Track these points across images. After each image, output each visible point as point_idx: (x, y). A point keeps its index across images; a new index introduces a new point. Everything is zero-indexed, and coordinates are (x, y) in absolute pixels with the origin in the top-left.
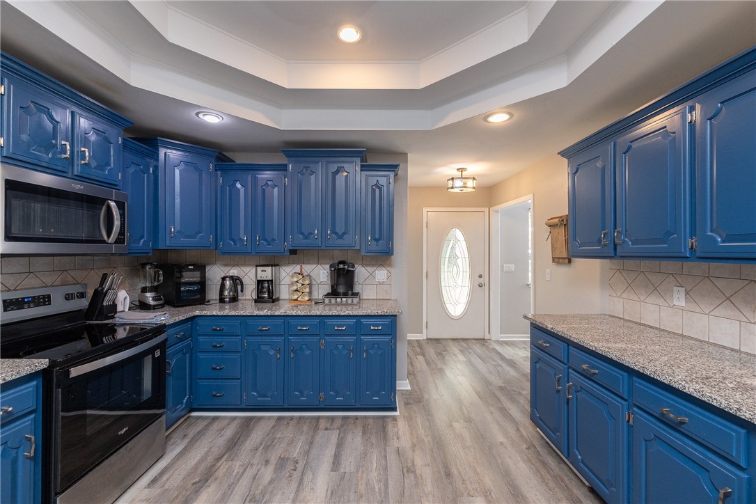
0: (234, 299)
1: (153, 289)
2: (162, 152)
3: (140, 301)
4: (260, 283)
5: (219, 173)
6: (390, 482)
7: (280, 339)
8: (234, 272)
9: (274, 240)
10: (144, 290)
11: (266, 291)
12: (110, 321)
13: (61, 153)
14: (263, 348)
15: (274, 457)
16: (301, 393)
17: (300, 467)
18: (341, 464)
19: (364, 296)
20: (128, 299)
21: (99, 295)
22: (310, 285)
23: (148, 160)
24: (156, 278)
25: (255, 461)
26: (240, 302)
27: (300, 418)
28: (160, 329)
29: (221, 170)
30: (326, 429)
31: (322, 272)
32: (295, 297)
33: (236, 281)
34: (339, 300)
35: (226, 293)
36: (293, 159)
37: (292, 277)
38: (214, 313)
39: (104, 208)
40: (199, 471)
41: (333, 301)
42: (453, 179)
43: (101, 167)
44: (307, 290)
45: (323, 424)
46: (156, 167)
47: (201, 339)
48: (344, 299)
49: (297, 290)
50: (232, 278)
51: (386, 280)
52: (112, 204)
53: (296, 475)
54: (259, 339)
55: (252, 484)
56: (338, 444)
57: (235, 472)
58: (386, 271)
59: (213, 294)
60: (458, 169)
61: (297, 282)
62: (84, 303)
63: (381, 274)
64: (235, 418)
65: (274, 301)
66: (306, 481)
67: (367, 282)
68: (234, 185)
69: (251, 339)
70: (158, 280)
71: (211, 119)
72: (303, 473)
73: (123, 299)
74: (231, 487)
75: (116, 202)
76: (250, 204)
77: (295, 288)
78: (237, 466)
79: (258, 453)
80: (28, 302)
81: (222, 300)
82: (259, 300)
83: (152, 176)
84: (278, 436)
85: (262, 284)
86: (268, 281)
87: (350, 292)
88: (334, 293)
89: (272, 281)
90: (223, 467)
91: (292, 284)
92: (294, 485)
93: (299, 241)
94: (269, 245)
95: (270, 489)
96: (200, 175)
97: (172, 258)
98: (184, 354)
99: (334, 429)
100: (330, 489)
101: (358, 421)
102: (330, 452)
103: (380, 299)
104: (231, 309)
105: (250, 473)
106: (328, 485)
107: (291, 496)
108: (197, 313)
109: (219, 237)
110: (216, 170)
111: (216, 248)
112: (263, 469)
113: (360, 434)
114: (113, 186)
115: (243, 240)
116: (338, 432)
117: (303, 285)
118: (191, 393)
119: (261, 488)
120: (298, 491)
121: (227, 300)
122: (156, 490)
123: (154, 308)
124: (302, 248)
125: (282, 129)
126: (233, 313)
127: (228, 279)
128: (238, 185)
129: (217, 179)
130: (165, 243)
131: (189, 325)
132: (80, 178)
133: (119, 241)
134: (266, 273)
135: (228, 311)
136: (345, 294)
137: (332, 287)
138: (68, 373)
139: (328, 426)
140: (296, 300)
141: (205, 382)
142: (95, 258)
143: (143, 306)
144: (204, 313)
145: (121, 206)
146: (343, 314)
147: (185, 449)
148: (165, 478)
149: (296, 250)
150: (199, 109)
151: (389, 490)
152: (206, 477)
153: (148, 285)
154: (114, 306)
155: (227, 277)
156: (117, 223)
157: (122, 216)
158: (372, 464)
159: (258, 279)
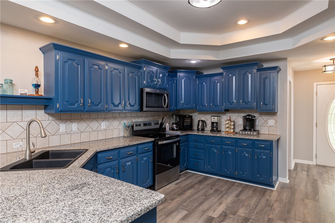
0: (203, 130)
1: (176, 124)
2: (178, 74)
3: (172, 128)
4: (213, 123)
5: (197, 79)
6: (259, 206)
7: (219, 146)
8: (203, 119)
9: (218, 105)
10: (173, 124)
11: (215, 127)
12: (165, 133)
13: (155, 82)
14: (212, 149)
15: (214, 188)
16: (228, 170)
17: (223, 193)
18: (240, 196)
19: (262, 132)
20: (169, 126)
21: (162, 124)
22: (234, 125)
23: (174, 78)
24: (176, 120)
25: (208, 187)
26: (205, 131)
27: (227, 181)
28: (178, 136)
29: (198, 78)
30: (237, 186)
31: (240, 119)
32: (227, 130)
33: (203, 122)
34: (246, 132)
35: (200, 127)
36: (226, 70)
37: (226, 121)
38: (195, 134)
39: (164, 96)
40: (189, 185)
41: (244, 133)
42: (325, 66)
43: (163, 84)
44: (232, 127)
45: (236, 184)
46: (177, 80)
47: (191, 143)
48: (249, 132)
49: (228, 127)
50: (202, 121)
51: (274, 125)
52: (165, 95)
53: (221, 195)
54: (211, 145)
55: (205, 193)
56: (240, 191)
57: (201, 188)
58: (274, 120)
59: (195, 127)
60: (331, 59)
61: (228, 123)
62: (158, 126)
63: (271, 121)
64: (202, 175)
65: (218, 131)
66: (224, 197)
67: (264, 125)
68: (202, 83)
69: (208, 145)
70: (177, 121)
71: (194, 62)
72: (224, 195)
73: (167, 126)
74: (199, 191)
75: (166, 94)
76: (208, 91)
77: (227, 126)
78: (201, 187)
79: (209, 186)
80: (147, 125)
81: (198, 130)
82: (212, 131)
83: (175, 84)
84: (217, 183)
85: (214, 124)
86: (216, 123)
87: (252, 129)
88: (245, 129)
89: (217, 123)
90: (196, 186)
91: (226, 124)
92: (220, 196)
93: (229, 106)
94: (216, 107)
95: (211, 195)
96: (191, 81)
97: (182, 113)
98: (185, 147)
99: (241, 187)
100: (233, 201)
101: (253, 187)
102: (237, 192)
103: (270, 134)
104: (201, 133)
105: (205, 190)
106: (232, 200)
107: (218, 199)
108: (189, 133)
109: (197, 105)
110: (196, 78)
111: (196, 109)
112: (210, 190)
113: (252, 191)
114: (165, 89)
115: (206, 105)
116: (242, 188)
117: (230, 125)
118: (187, 163)
119: (208, 194)
120: (221, 198)
121: (200, 129)
122: (177, 186)
123: (176, 130)
124: (230, 109)
125: (219, 60)
126: (201, 134)
127: (200, 121)
128: (204, 83)
129: (196, 82)
130: (180, 107)
131: (186, 137)
132: (159, 89)
133: (167, 107)
134: (215, 119)
135: (200, 133)
136: (250, 130)
137: (244, 126)
138: (158, 143)
139: (239, 185)
140: (228, 131)
141: (192, 159)
142: (160, 112)
143: (173, 129)
144: (192, 133)
145: (167, 95)
146: (246, 138)
147: (185, 179)
148: (180, 184)
149: (228, 110)
150: (189, 60)
151: (257, 208)
152: (192, 187)
153: (174, 122)
154: (165, 128)
155: (200, 120)
156: (167, 101)
157: (168, 99)
158: (253, 200)
159: (212, 121)
